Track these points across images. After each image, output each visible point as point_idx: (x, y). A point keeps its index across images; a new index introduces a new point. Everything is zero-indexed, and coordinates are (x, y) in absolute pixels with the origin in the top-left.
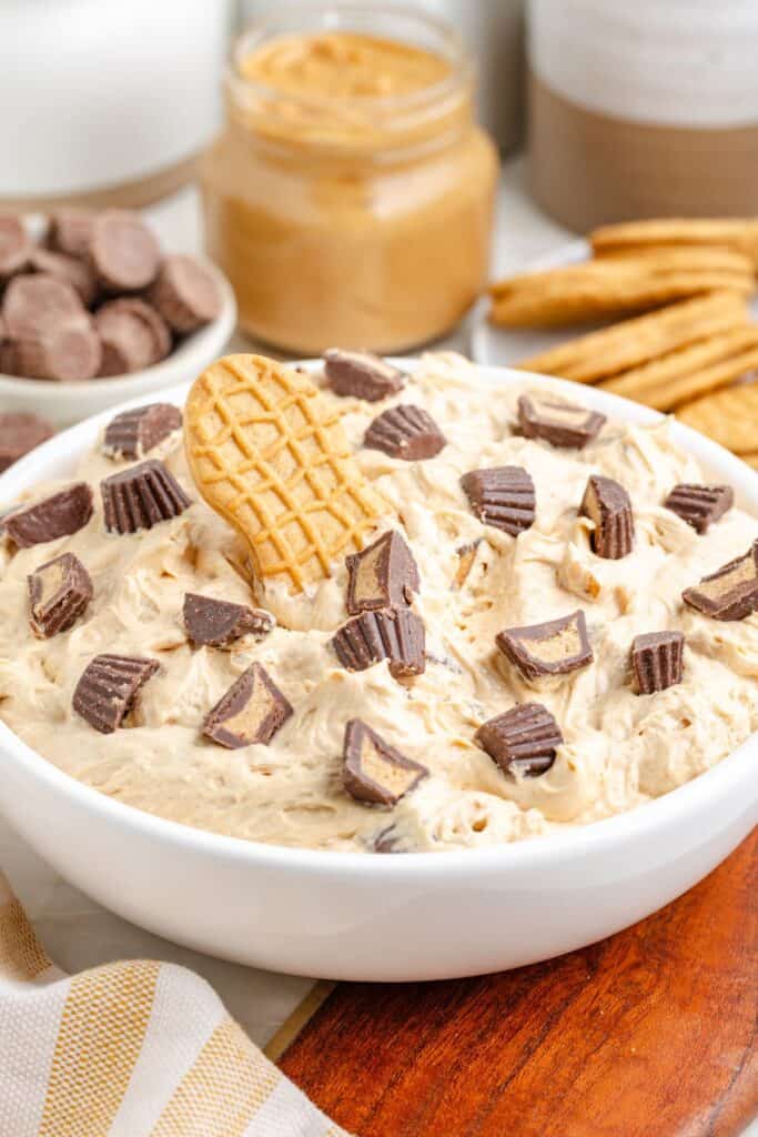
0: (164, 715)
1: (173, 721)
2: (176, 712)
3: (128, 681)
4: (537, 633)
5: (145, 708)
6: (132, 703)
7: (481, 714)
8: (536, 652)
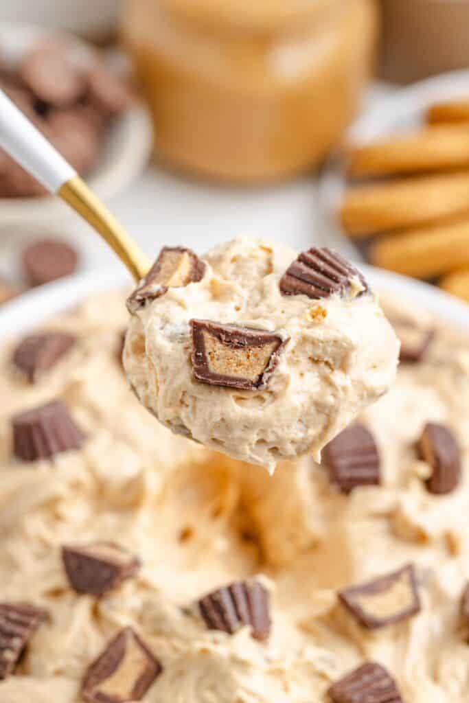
0: (51, 667)
1: (58, 673)
2: (61, 663)
3: (20, 636)
4: (375, 588)
5: (34, 659)
6: (23, 654)
7: (333, 666)
8: (373, 607)
